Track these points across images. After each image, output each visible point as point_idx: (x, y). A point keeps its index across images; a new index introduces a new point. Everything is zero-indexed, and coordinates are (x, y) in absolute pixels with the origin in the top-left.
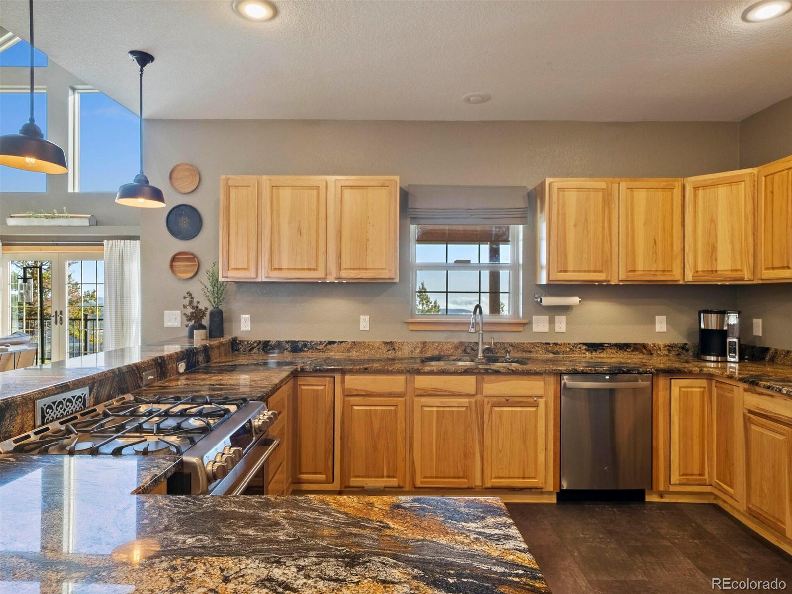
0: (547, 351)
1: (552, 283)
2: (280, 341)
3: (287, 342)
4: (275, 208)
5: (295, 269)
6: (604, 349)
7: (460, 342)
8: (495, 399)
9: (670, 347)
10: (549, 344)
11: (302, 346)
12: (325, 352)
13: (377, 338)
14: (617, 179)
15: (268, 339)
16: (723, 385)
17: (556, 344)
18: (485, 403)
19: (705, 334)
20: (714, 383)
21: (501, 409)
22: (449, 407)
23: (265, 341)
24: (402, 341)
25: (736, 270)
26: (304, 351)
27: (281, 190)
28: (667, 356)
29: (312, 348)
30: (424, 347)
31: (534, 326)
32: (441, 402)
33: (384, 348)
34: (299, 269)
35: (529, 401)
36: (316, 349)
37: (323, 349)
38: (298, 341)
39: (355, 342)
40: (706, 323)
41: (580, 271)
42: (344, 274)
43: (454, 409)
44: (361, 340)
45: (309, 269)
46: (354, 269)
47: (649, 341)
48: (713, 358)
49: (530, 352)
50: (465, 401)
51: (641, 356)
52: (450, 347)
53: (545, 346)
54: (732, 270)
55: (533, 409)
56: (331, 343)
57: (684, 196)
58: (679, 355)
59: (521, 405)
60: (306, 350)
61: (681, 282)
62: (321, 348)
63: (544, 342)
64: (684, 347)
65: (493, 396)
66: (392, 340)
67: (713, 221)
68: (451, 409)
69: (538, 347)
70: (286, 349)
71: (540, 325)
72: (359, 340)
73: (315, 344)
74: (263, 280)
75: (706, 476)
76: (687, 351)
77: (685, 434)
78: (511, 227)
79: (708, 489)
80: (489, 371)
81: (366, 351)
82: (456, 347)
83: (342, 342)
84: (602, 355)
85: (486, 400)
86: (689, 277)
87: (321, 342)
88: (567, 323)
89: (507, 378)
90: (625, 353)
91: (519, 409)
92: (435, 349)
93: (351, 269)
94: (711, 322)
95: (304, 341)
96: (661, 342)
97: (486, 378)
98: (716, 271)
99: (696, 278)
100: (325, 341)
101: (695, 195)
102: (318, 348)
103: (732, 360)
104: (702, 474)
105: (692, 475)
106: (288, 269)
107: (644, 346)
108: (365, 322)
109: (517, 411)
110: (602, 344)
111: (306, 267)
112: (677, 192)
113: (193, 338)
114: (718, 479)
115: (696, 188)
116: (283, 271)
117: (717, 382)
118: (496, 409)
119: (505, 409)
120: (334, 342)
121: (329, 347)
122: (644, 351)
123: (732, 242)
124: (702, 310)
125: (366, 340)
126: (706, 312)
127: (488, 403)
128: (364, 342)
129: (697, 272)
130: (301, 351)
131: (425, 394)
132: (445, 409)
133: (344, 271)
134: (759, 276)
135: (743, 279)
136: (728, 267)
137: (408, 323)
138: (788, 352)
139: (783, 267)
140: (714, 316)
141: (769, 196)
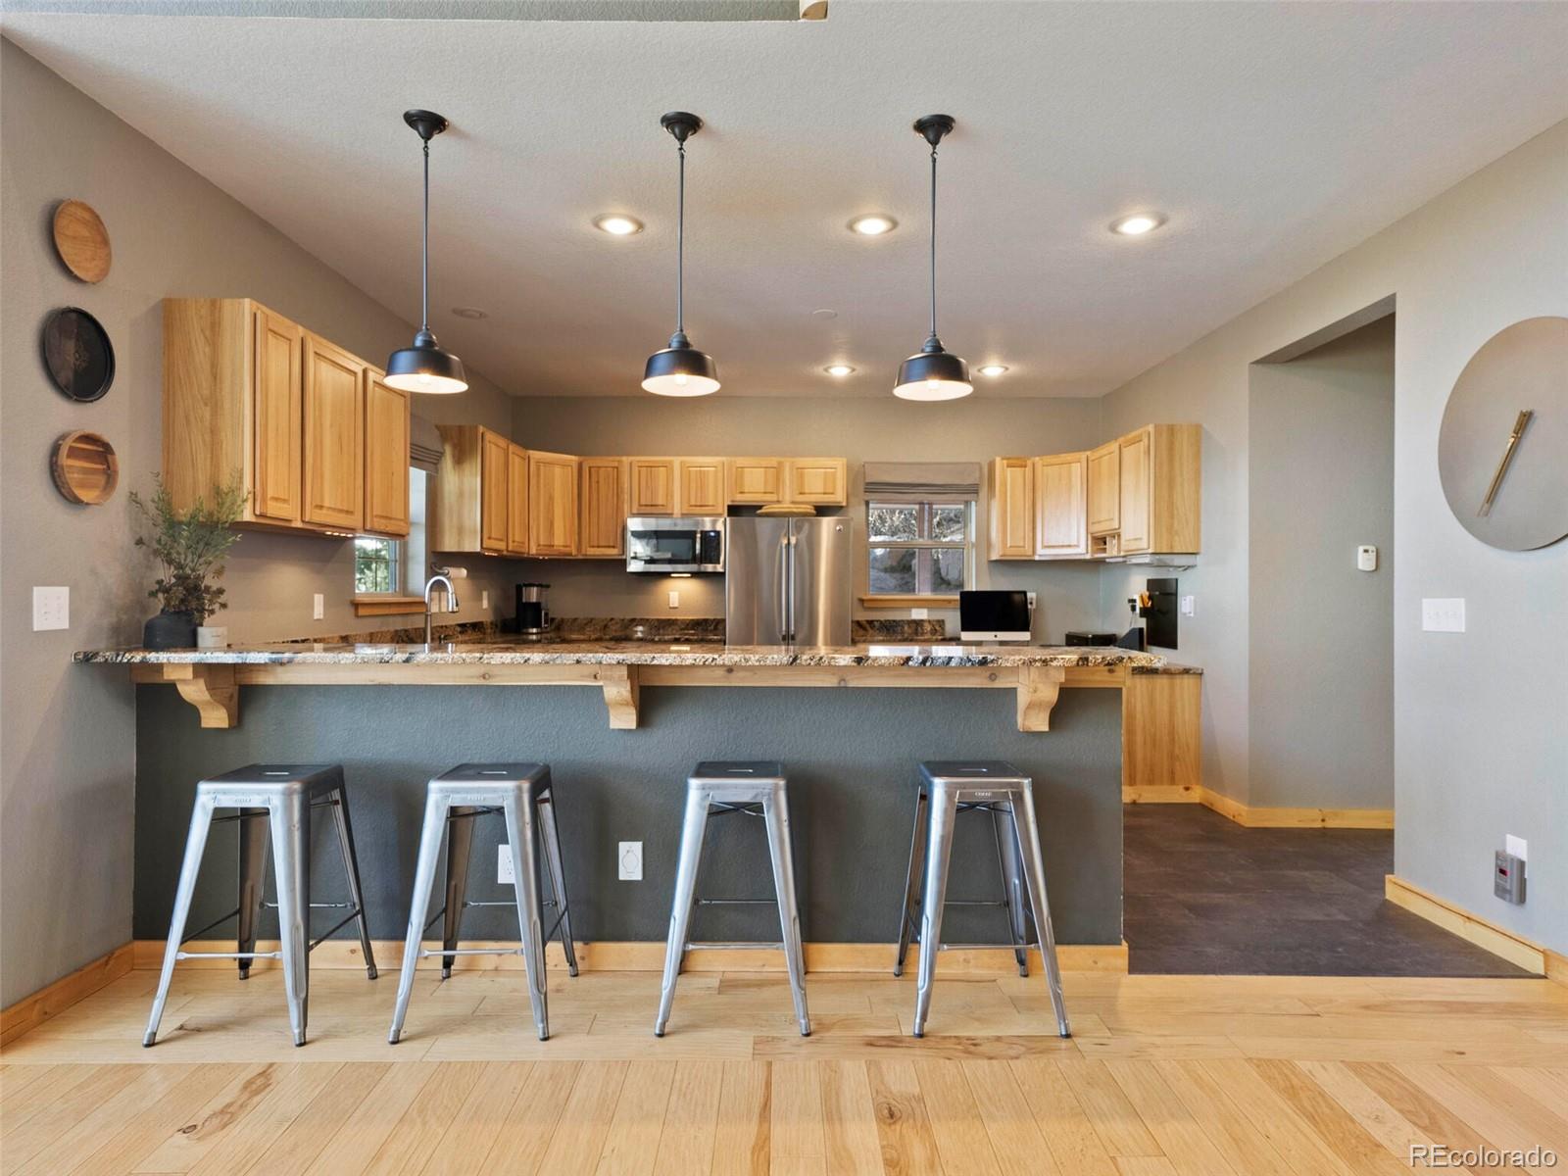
1: (483, 551)
6: (467, 631)
19: (525, 606)
25: (566, 546)
40: (527, 596)
41: (496, 539)
48: (535, 630)
51: (481, 636)
52: (389, 637)
54: (564, 546)
57: (529, 468)
58: (494, 632)
64: (496, 625)
67: (551, 498)
72: (319, 637)
76: (497, 627)
82: (392, 639)
86: (533, 551)
90: (475, 634)
94: (533, 595)
98: (553, 547)
99: (539, 552)
101: (538, 471)
103: (544, 630)
107: (483, 624)
108: (319, 606)
112: (526, 462)
113: (196, 646)
115: (539, 464)
122: (482, 630)
124: (525, 582)
125: (326, 636)
126: (529, 585)
129: (539, 546)
134: (583, 552)
135: (571, 555)
136: (562, 544)
137: (356, 605)
138: (576, 619)
139: (609, 547)
140: (535, 589)
141: (594, 485)
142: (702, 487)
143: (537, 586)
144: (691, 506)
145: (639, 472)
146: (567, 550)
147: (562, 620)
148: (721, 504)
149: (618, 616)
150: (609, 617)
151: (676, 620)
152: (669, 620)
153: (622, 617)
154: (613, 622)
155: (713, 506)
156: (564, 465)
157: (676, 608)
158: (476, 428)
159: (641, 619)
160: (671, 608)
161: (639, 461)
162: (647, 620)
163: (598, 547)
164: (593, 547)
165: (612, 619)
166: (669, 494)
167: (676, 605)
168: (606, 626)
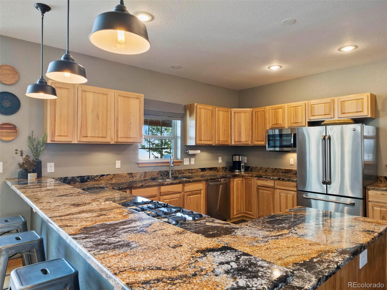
0: (189, 173)
1: (197, 145)
2: (74, 177)
3: (78, 177)
4: (84, 103)
5: (94, 137)
6: (206, 170)
7: (160, 171)
8: (188, 193)
9: (223, 168)
10: (190, 169)
11: (87, 179)
12: (99, 181)
13: (125, 172)
14: (215, 107)
15: (67, 176)
16: (248, 179)
17: (192, 169)
18: (185, 195)
19: (235, 163)
20: (244, 179)
21: (190, 197)
22: (173, 199)
23: (65, 177)
24: (136, 172)
25: (247, 141)
26: (87, 181)
27: (88, 94)
28: (222, 171)
29: (92, 179)
30: (145, 174)
31: (184, 162)
32: (170, 197)
33: (128, 176)
34: (97, 137)
35: (198, 192)
36: (95, 180)
37: (98, 179)
38: (85, 176)
39: (114, 174)
40: (235, 159)
41: (205, 141)
42: (120, 140)
43: (175, 199)
44: (117, 173)
45: (102, 137)
46: (124, 138)
47: (217, 166)
48: (237, 171)
49: (184, 173)
50: (178, 195)
51: (215, 172)
52: (156, 173)
53: (188, 170)
54: (245, 141)
55: (200, 195)
56: (102, 176)
57: (231, 115)
58: (225, 171)
59: (196, 194)
60: (89, 180)
61: (230, 145)
62: (97, 179)
63: (188, 169)
64: (226, 168)
65: (188, 192)
66: (132, 172)
67: (240, 124)
68: (174, 199)
69: (186, 171)
70: (77, 181)
71: (186, 162)
72: (116, 173)
73: (94, 177)
74: (75, 143)
75: (242, 211)
76: (227, 169)
77: (237, 198)
78: (173, 121)
79: (242, 215)
80: (187, 181)
81: (120, 178)
82: (158, 174)
83: (108, 175)
84: (205, 173)
85: (185, 194)
86: (233, 143)
87: (97, 175)
88: (195, 161)
89: (193, 183)
90: (212, 171)
91: (195, 196)
92: (150, 175)
93: (123, 137)
94: (237, 158)
95: (88, 176)
96: (221, 166)
97: (186, 184)
98: (241, 141)
99: (235, 144)
100: (99, 175)
101: (235, 115)
102: (96, 179)
103: (243, 171)
104: (241, 210)
105: (239, 211)
106: (91, 137)
107: (216, 168)
108: (118, 164)
109: (195, 197)
110: (205, 168)
111: (101, 136)
112: (230, 113)
113: (28, 179)
114: (245, 210)
115: (235, 113)
116: (88, 138)
117: (245, 178)
118: (189, 197)
119: (191, 196)
120: (103, 175)
121: (101, 178)
122: (216, 170)
123: (245, 132)
124: (233, 154)
125: (120, 173)
126: (235, 155)
127: (186, 195)
128: (119, 174)
129: (235, 141)
130: (86, 181)
131: (164, 194)
132: (172, 200)
133: (120, 138)
134: (253, 143)
135: (248, 144)
136: (244, 140)
137: (138, 164)
138: (256, 167)
139: (262, 141)
140: (238, 156)
141: (257, 118)
142: (296, 116)
143: (238, 155)
144: (292, 123)
145: (272, 111)
146: (247, 143)
147: (252, 167)
148: (304, 122)
149: (271, 167)
150: (267, 167)
151: (292, 170)
152: (289, 170)
153: (272, 168)
154: (269, 169)
155: (301, 122)
156: (245, 112)
157: (293, 165)
158: (194, 104)
159: (279, 169)
160: (291, 165)
161: (272, 107)
162: (281, 169)
163: (258, 141)
164: (256, 141)
165: (268, 168)
166: (283, 120)
167: (293, 164)
168: (266, 171)
